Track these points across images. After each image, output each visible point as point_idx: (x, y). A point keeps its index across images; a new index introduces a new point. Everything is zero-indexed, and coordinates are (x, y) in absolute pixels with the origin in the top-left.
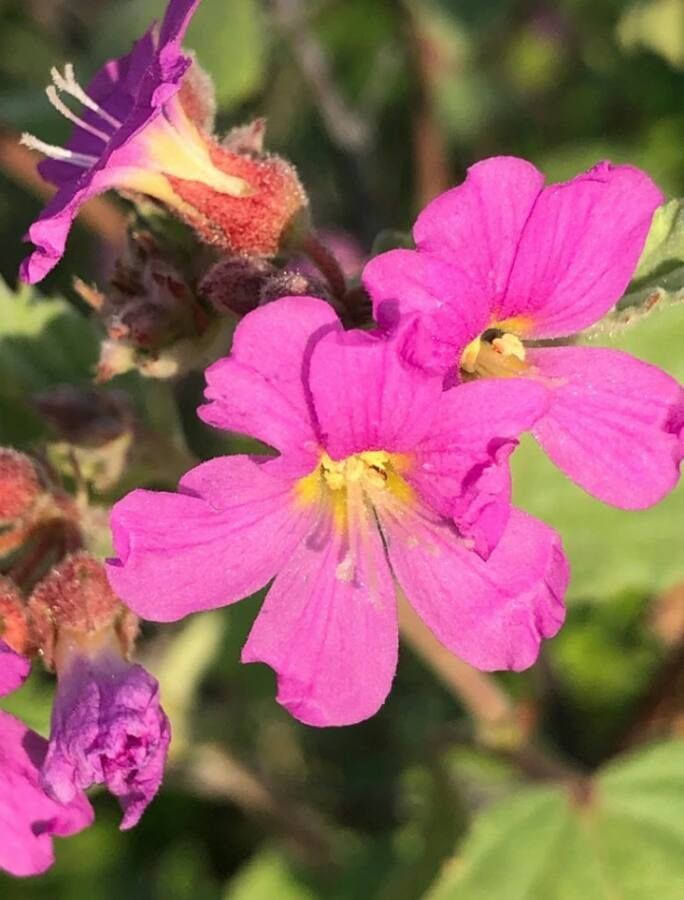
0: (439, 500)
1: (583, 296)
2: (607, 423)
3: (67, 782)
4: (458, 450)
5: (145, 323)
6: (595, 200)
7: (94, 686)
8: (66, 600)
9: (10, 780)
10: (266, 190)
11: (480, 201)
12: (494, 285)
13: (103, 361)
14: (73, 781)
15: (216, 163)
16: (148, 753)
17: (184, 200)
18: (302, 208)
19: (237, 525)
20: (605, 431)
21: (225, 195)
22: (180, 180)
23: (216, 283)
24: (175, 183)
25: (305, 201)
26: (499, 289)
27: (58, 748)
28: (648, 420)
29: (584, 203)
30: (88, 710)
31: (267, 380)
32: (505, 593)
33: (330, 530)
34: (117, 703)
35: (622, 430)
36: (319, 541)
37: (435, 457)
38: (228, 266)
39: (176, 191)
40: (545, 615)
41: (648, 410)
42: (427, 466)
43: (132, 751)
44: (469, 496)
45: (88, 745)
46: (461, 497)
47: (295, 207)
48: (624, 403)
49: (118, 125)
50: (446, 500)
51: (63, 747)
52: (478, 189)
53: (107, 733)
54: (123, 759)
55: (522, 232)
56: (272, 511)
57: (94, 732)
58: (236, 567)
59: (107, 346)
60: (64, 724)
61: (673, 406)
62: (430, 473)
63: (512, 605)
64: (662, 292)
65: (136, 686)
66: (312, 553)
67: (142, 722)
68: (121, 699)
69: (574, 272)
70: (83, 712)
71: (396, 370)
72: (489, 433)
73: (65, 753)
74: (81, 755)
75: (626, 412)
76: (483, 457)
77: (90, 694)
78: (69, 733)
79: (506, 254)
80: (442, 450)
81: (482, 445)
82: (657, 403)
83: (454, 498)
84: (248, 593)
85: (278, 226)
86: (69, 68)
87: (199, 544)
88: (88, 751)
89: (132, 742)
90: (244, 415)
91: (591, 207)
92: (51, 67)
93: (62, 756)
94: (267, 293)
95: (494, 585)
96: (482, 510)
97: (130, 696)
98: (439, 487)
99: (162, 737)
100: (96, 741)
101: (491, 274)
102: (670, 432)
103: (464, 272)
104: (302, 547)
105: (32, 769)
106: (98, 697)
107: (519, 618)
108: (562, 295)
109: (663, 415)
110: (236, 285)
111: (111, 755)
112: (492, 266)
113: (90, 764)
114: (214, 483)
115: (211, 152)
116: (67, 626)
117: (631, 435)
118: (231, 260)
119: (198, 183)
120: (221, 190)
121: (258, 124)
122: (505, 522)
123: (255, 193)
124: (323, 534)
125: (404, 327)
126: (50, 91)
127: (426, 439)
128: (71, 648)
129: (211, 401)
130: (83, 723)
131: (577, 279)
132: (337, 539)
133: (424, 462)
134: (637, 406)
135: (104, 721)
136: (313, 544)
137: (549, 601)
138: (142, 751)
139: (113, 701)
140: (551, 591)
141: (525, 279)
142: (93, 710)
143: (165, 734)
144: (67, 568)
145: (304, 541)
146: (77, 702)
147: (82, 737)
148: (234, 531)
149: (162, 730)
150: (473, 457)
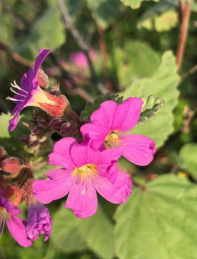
0: (102, 173)
1: (129, 124)
2: (137, 149)
3: (32, 234)
4: (105, 163)
5: (38, 131)
6: (129, 105)
7: (35, 212)
8: (29, 190)
9: (21, 229)
10: (60, 103)
11: (104, 111)
12: (109, 126)
13: (31, 139)
14: (33, 234)
15: (49, 99)
16: (48, 227)
17: (43, 107)
18: (68, 105)
19: (60, 182)
20: (137, 151)
21: (51, 106)
22: (41, 103)
23: (51, 125)
24: (40, 104)
25: (69, 103)
26: (111, 127)
27: (29, 227)
28: (145, 147)
29: (127, 106)
30: (34, 218)
31: (62, 155)
32: (118, 188)
33: (80, 179)
34: (40, 217)
35: (140, 150)
36: (78, 182)
37: (100, 164)
38: (54, 121)
39: (41, 106)
40: (127, 191)
41: (145, 145)
42: (99, 166)
43: (44, 227)
44: (108, 173)
45: (35, 226)
46: (107, 173)
47: (67, 105)
48: (140, 144)
49: (27, 93)
50: (104, 174)
51: (30, 227)
52: (103, 108)
53: (38, 224)
54: (43, 229)
55: (114, 115)
56: (67, 178)
57: (36, 223)
58: (61, 191)
59: (31, 136)
60: (30, 221)
61: (151, 144)
62: (100, 168)
63: (120, 190)
64: (146, 118)
65: (44, 212)
66: (77, 185)
67: (46, 220)
68: (41, 216)
69: (126, 120)
70: (33, 219)
71: (90, 150)
72: (111, 159)
73: (30, 228)
74: (34, 229)
75: (141, 146)
76: (111, 164)
77: (35, 214)
78: (31, 224)
79: (111, 119)
80: (102, 163)
81: (110, 162)
82: (147, 143)
83: (105, 173)
84: (64, 195)
85: (63, 110)
86: (15, 81)
87: (53, 187)
88: (35, 228)
89: (44, 225)
90: (58, 163)
91: (128, 107)
92: (10, 83)
93: (30, 229)
94: (62, 128)
95: (116, 187)
96: (111, 175)
97: (43, 215)
98: (102, 170)
99: (50, 222)
100: (36, 225)
101: (108, 124)
102: (150, 149)
103: (102, 126)
104: (75, 184)
105: (25, 227)
106: (36, 215)
107: (122, 193)
108: (124, 125)
109: (149, 146)
110: (56, 125)
111: (40, 229)
112: (108, 122)
113: (36, 231)
114: (54, 175)
115: (47, 96)
116: (29, 196)
117: (142, 150)
118: (54, 119)
119: (45, 103)
120: (51, 104)
121: (58, 85)
122: (117, 174)
123: (57, 104)
124: (79, 181)
125: (90, 141)
126: (11, 89)
127: (98, 161)
128: (30, 201)
129: (51, 161)
130: (33, 222)
131: (127, 122)
132: (82, 181)
133: (98, 166)
134: (143, 145)
135: (38, 221)
136: (77, 183)
137: (128, 188)
138: (46, 227)
139: (39, 216)
140: (128, 186)
141: (116, 124)
142: (35, 218)
143: (51, 221)
144: (28, 183)
145: (75, 183)
146: (32, 216)
147: (33, 225)
148: (60, 184)
149: (50, 221)
150: (109, 164)
